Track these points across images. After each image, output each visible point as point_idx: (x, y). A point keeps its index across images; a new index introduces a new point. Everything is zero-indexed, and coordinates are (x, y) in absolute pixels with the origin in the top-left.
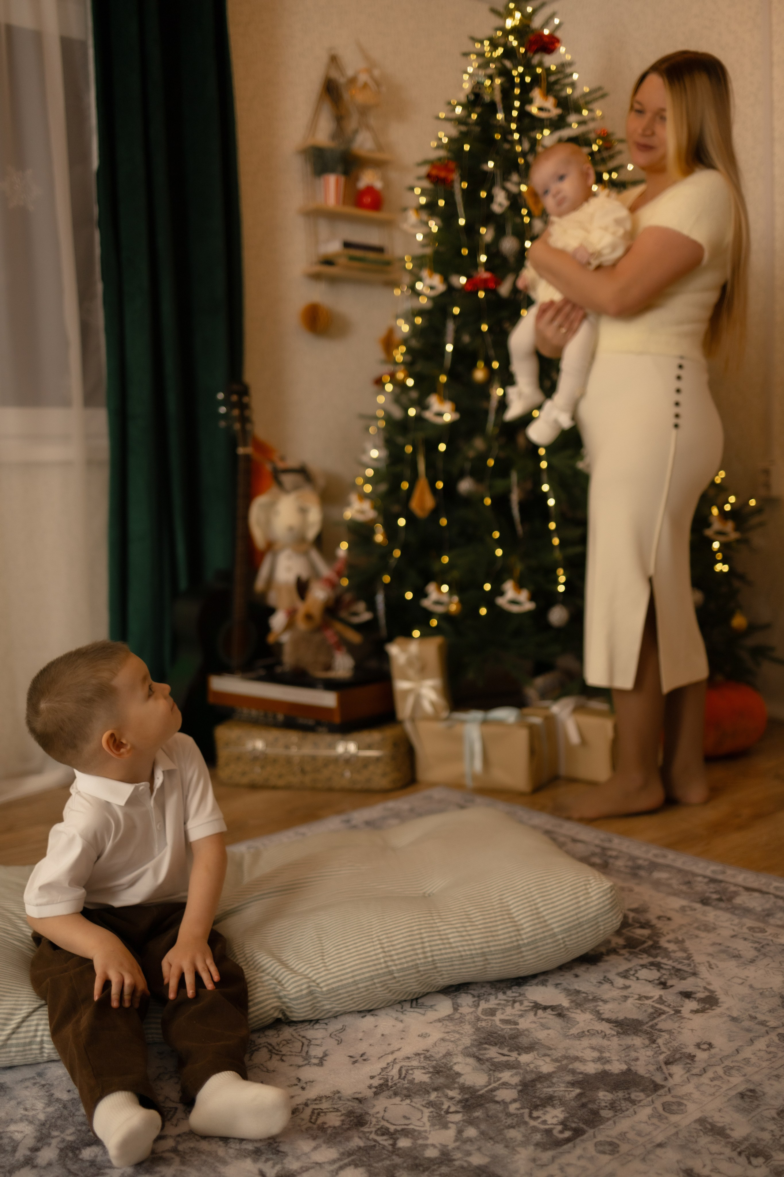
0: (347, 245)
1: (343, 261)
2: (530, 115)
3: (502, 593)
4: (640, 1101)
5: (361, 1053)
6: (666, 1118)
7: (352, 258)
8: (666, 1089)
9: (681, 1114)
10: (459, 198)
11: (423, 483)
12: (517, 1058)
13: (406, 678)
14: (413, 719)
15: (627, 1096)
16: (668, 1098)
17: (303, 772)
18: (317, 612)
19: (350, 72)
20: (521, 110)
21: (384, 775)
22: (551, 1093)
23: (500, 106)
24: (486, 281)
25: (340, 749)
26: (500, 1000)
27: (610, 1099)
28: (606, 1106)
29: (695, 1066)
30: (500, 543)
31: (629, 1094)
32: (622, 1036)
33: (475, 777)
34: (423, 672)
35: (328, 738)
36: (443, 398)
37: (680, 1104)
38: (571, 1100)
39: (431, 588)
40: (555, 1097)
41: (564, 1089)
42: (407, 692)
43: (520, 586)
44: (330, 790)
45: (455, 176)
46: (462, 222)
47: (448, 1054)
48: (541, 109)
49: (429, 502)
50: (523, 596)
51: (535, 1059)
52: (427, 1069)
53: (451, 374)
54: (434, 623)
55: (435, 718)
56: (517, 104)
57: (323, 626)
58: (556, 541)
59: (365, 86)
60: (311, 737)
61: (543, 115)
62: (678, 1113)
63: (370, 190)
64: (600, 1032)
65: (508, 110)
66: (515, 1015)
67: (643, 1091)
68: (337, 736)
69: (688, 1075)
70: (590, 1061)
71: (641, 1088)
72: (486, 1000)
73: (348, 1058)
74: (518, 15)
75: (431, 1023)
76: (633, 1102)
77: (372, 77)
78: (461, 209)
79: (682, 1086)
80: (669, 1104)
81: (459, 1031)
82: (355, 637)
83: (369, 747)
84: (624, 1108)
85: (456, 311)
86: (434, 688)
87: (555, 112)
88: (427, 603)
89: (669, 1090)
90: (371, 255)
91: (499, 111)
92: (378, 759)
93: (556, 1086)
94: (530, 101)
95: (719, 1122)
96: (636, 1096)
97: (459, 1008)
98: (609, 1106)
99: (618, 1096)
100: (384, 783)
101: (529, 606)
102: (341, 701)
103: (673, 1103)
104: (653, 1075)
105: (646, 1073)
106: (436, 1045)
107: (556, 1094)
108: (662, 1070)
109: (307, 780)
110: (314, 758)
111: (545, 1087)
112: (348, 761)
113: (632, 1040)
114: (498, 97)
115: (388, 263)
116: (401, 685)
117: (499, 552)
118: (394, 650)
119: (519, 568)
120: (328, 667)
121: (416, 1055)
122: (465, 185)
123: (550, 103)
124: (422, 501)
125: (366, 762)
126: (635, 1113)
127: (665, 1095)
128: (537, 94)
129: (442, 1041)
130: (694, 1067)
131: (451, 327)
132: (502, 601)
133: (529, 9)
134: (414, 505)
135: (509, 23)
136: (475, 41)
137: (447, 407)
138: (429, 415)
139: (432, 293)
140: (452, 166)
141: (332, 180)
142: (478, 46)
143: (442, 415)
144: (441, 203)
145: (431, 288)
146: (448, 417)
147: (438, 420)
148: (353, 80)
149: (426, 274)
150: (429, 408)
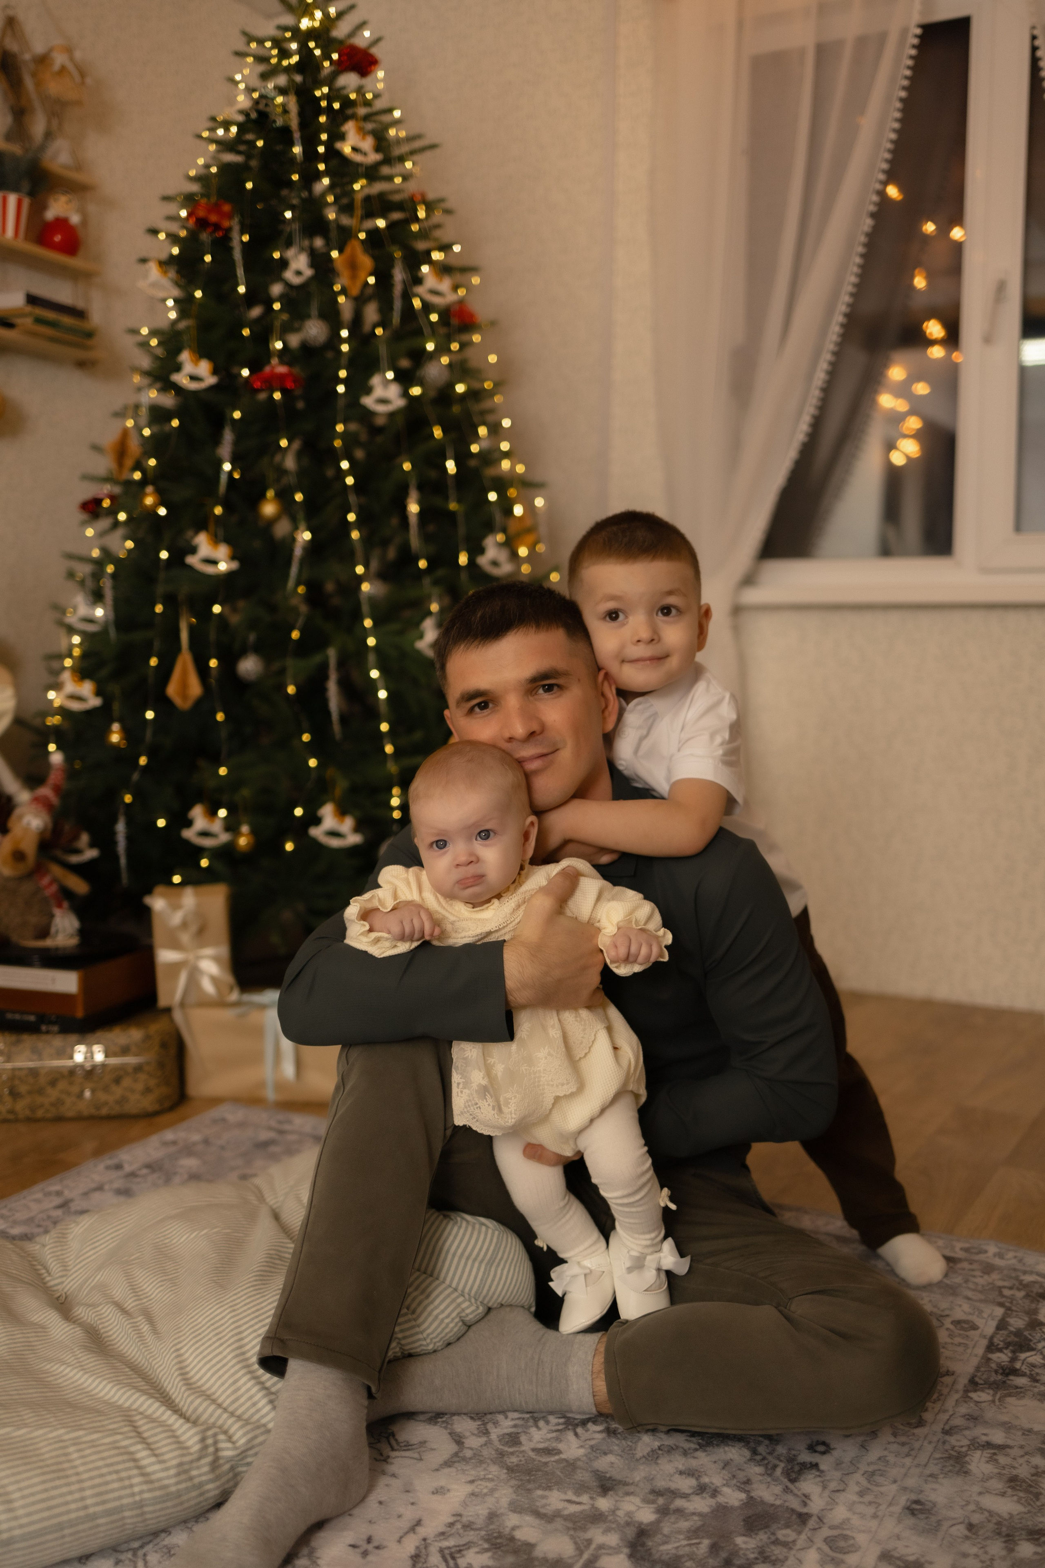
0: (32, 300)
1: (28, 322)
2: (339, 154)
3: (318, 821)
4: (794, 1541)
5: (365, 1537)
6: (843, 1562)
7: (39, 321)
8: (814, 1518)
9: (856, 1551)
10: (237, 255)
11: (185, 661)
12: (593, 1505)
13: (175, 945)
14: (182, 1005)
15: (773, 1538)
16: (825, 1532)
17: (14, 1094)
18: (29, 847)
19: (37, 46)
20: (329, 145)
21: (148, 1090)
22: (674, 1551)
23: (297, 135)
24: (282, 377)
25: (79, 1055)
26: (513, 1419)
27: (753, 1546)
28: (756, 1559)
29: (828, 1478)
30: (313, 749)
31: (773, 1534)
32: (708, 1449)
33: (280, 1086)
34: (201, 934)
35: (58, 1041)
36: (216, 540)
37: (846, 1538)
38: (706, 1557)
39: (198, 813)
40: (683, 1556)
41: (686, 1542)
42: (175, 968)
43: (342, 812)
44: (59, 1119)
45: (235, 224)
46: (242, 289)
47: (492, 1516)
48: (354, 149)
49: (195, 689)
50: (347, 825)
51: (616, 1501)
52: (481, 1545)
53: (226, 506)
54: (204, 863)
55: (221, 1003)
56: (324, 137)
57: (38, 870)
58: (389, 749)
59: (63, 69)
60: (28, 1040)
61: (358, 158)
62: (852, 1552)
63: (61, 223)
64: (674, 1447)
65: (310, 143)
66: (549, 1440)
67: (787, 1526)
68: (74, 1037)
69: (827, 1493)
70: (693, 1493)
71: (782, 1522)
72: (494, 1423)
73: (350, 1548)
74: (318, 14)
75: (437, 1470)
76: (785, 1544)
77: (72, 59)
78: (240, 272)
79: (831, 1509)
80: (833, 1540)
81: (487, 1477)
82: (79, 886)
83: (125, 1051)
84: (781, 1557)
85: (237, 415)
86: (216, 959)
87: (374, 157)
88: (188, 834)
89: (820, 1519)
90: (67, 320)
91: (296, 142)
92: (138, 1069)
93: (673, 1539)
94: (342, 137)
95: (908, 1555)
96: (784, 1536)
97: (464, 1440)
98: (759, 1557)
99: (761, 1540)
100: (148, 1103)
101: (354, 839)
102: (85, 984)
103: (836, 1537)
104: (785, 1501)
105: (776, 1500)
106: (467, 1505)
107: (681, 1553)
108: (792, 1492)
109: (21, 1106)
110: (34, 1073)
111: (660, 1545)
112: (91, 1073)
113: (725, 1452)
114: (294, 122)
115: (89, 335)
116: (165, 956)
117: (313, 763)
118: (158, 903)
119: (341, 785)
120: (44, 932)
121: (450, 1527)
122: (246, 238)
123: (367, 144)
124: (184, 685)
125: (118, 1075)
126: (800, 1561)
127: (820, 1528)
128: (350, 127)
129: (474, 1498)
130: (828, 1481)
131: (228, 436)
132: (316, 832)
133: (332, 11)
134: (172, 690)
135: (305, 24)
136: (250, 38)
137: (222, 552)
138: (192, 560)
139: (194, 386)
140: (227, 208)
141: (12, 199)
142: (254, 45)
143: (215, 563)
144: (208, 258)
145: (193, 378)
146: (223, 567)
147: (209, 570)
148: (43, 60)
149: (185, 357)
150: (193, 550)
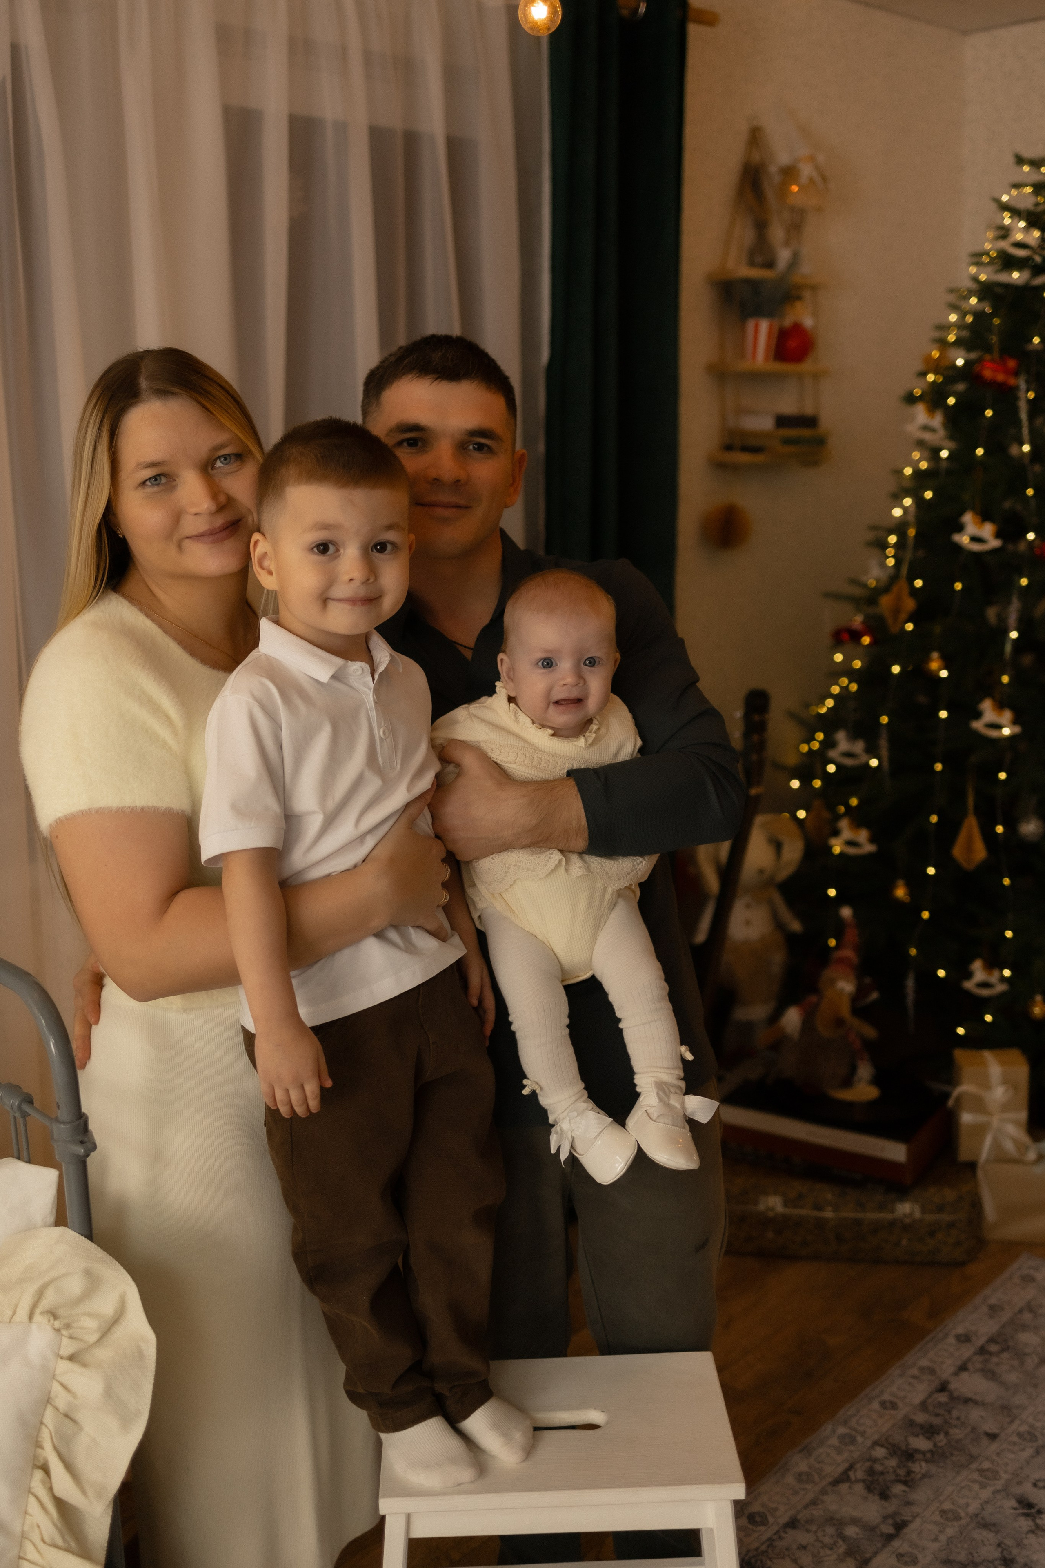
0: (781, 420)
1: (774, 444)
7: (783, 440)
10: (1022, 410)
11: (970, 825)
17: (839, 1238)
19: (784, 159)
25: (902, 1210)
35: (883, 1197)
36: (1000, 706)
42: (978, 1129)
44: (878, 1261)
45: (1020, 382)
46: (1027, 450)
49: (981, 851)
54: (988, 1016)
55: (1022, 1160)
63: (797, 329)
68: (896, 1196)
77: (817, 168)
78: (1026, 431)
83: (940, 1209)
85: (1024, 582)
86: (1017, 1122)
88: (969, 985)
90: (805, 433)
92: (949, 1224)
100: (955, 1253)
102: (913, 1155)
112: (908, 1226)
115: (821, 441)
116: (969, 1118)
120: (849, 1082)
122: (1031, 395)
124: (969, 848)
125: (933, 1228)
131: (1015, 604)
134: (958, 850)
136: (1020, 160)
137: (1007, 716)
138: (977, 725)
139: (976, 547)
140: (1012, 364)
141: (764, 326)
142: (1026, 168)
143: (999, 727)
144: (989, 413)
145: (975, 539)
146: (1006, 731)
147: (993, 734)
148: (789, 173)
149: (968, 518)
150: (978, 715)
